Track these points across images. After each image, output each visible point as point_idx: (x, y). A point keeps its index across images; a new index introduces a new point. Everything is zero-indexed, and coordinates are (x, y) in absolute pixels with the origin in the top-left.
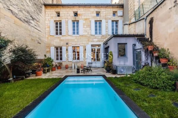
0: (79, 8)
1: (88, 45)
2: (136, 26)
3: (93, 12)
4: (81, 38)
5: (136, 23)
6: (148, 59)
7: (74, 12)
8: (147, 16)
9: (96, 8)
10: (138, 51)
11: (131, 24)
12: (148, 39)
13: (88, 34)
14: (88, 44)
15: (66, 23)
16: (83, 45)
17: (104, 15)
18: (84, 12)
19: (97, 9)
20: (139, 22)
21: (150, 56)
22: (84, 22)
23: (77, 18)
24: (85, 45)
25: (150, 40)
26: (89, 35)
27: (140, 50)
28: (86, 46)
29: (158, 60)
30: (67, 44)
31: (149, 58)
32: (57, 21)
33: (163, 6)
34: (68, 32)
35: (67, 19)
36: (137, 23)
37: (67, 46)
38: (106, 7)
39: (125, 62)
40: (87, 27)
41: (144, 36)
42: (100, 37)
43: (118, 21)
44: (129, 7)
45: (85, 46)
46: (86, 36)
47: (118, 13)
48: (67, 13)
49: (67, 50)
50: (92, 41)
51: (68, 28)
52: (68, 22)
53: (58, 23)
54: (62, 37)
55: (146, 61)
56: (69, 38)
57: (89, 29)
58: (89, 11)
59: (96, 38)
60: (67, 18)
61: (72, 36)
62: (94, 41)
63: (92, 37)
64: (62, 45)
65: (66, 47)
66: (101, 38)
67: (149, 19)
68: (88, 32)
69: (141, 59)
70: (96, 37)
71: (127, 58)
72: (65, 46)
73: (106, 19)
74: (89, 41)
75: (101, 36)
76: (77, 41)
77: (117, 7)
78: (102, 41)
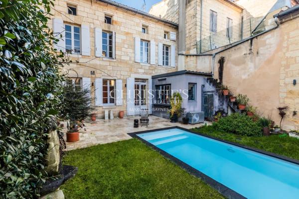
0: (116, 11)
1: (130, 78)
2: (198, 61)
3: (137, 25)
4: (119, 65)
5: (198, 57)
6: (223, 104)
7: (105, 15)
8: (216, 54)
9: (143, 19)
10: (209, 93)
11: (190, 56)
12: (217, 80)
13: (130, 60)
14: (130, 76)
15: (90, 32)
16: (122, 77)
17: (154, 34)
18: (124, 21)
19: (144, 22)
20: (203, 57)
21: (226, 101)
22: (124, 37)
23: (112, 28)
24: (125, 78)
25: (218, 81)
26: (132, 62)
27: (211, 93)
28: (128, 80)
29: (236, 106)
30: (93, 73)
31: (225, 103)
32: (70, 23)
33: (238, 49)
34: (95, 51)
35: (92, 25)
36: (201, 57)
37: (92, 77)
38: (156, 22)
39: (194, 108)
40: (128, 48)
41: (211, 76)
42: (147, 68)
43: (170, 46)
44: (187, 32)
45: (126, 80)
46: (126, 62)
47: (171, 35)
48: (91, 12)
49: (93, 84)
50: (135, 73)
51: (95, 42)
52: (94, 30)
53: (70, 27)
54: (82, 58)
55: (221, 107)
56: (97, 62)
57: (131, 51)
58: (133, 21)
59: (141, 68)
60: (93, 23)
61: (103, 60)
62: (138, 73)
63: (136, 66)
64: (82, 75)
65: (89, 79)
66: (149, 69)
67: (218, 57)
68: (130, 57)
69: (212, 104)
70: (142, 65)
71: (196, 102)
72: (89, 77)
73: (155, 40)
74: (131, 71)
75: (149, 65)
76: (111, 69)
77: (170, 26)
78: (150, 74)
